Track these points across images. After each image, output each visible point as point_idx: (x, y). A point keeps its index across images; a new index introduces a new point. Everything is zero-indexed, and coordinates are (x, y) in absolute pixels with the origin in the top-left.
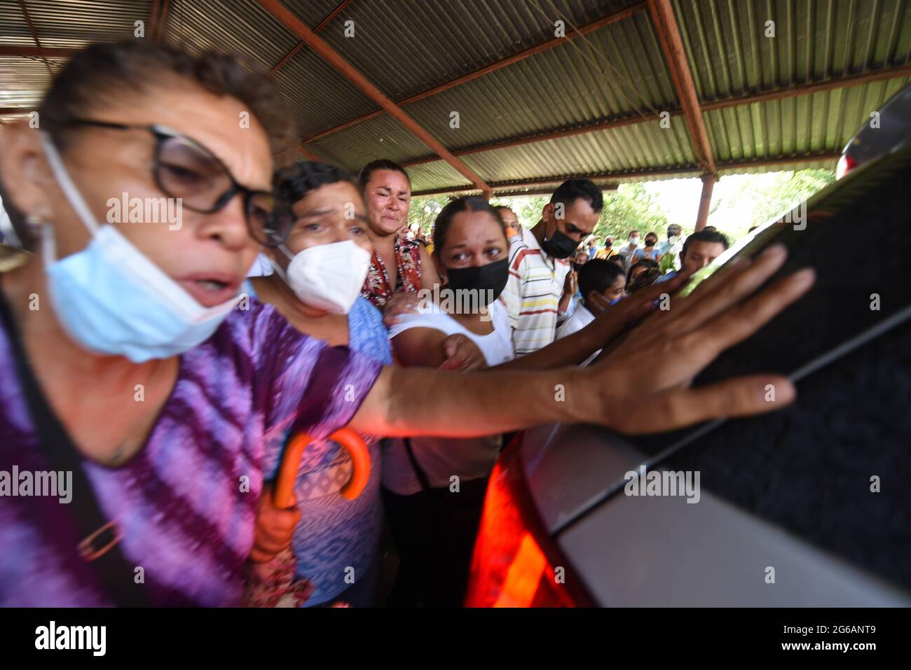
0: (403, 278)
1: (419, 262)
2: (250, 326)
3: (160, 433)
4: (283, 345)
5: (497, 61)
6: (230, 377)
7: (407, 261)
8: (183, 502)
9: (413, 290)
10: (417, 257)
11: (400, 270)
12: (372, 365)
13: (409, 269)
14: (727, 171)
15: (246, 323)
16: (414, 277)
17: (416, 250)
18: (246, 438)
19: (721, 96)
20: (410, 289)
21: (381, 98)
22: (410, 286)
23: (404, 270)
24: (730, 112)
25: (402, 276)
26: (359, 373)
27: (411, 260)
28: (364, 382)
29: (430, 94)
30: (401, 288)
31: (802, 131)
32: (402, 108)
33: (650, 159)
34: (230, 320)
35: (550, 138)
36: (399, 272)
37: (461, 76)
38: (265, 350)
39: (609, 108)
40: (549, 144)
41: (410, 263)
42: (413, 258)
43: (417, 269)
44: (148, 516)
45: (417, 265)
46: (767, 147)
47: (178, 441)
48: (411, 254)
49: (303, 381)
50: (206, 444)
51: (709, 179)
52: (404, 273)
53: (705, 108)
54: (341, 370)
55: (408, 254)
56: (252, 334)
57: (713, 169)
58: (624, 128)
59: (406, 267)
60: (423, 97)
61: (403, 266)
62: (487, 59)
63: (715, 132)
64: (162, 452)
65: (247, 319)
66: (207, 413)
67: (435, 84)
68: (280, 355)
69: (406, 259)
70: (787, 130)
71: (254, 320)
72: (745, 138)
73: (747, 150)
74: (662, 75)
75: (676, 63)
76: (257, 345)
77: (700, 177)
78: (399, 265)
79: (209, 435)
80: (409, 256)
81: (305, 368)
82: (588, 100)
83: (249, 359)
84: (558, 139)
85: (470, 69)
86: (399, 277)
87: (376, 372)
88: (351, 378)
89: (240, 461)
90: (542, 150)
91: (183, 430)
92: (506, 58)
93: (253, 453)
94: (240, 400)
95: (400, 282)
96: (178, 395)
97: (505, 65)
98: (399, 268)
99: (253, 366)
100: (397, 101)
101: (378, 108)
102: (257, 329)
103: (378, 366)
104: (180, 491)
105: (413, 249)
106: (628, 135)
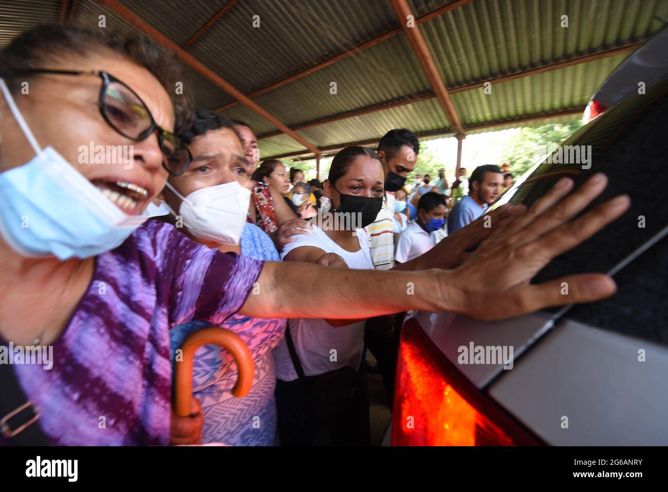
0: (261, 213)
1: (271, 198)
2: (152, 237)
3: (76, 323)
4: (183, 252)
5: (314, 66)
6: (137, 277)
7: (261, 199)
8: (98, 382)
9: (270, 221)
10: (268, 195)
11: (258, 207)
12: (255, 263)
13: (264, 205)
14: (471, 131)
15: (149, 236)
16: (269, 211)
17: (267, 190)
18: (153, 328)
19: (459, 84)
20: (268, 221)
21: (236, 93)
22: (268, 218)
23: (260, 206)
24: (466, 94)
25: (260, 211)
26: (245, 271)
27: (265, 198)
28: (250, 276)
29: (270, 89)
30: (260, 221)
31: (511, 103)
32: (252, 99)
33: (422, 126)
34: (135, 235)
35: (355, 116)
36: (256, 208)
37: (290, 76)
38: (166, 255)
39: (391, 94)
40: (355, 119)
41: (264, 200)
42: (266, 196)
43: (270, 204)
44: (67, 396)
45: (269, 201)
46: (492, 115)
47: (93, 330)
48: (263, 193)
49: (200, 278)
50: (118, 333)
51: (460, 137)
52: (261, 209)
53: (451, 92)
54: (231, 269)
55: (261, 193)
56: (154, 243)
57: (462, 131)
58: (402, 107)
59: (262, 204)
60: (265, 91)
61: (259, 203)
62: (306, 65)
63: (459, 107)
64: (78, 341)
65: (149, 233)
66: (119, 307)
67: (273, 82)
68: (180, 259)
69: (260, 197)
70: (502, 104)
71: (155, 234)
72: (479, 110)
73: (481, 118)
74: (421, 72)
75: (427, 65)
76: (159, 253)
77: (455, 136)
78: (256, 203)
79: (122, 326)
80: (262, 195)
81: (202, 268)
82: (377, 89)
83: (153, 263)
84: (361, 116)
85: (296, 72)
86: (257, 212)
87: (258, 269)
88: (239, 274)
89: (149, 348)
90: (351, 123)
91: (97, 320)
92: (319, 64)
93: (160, 341)
94: (147, 296)
95: (259, 217)
96: (92, 292)
97: (319, 68)
98: (256, 205)
99: (157, 269)
100: (247, 94)
101: (234, 100)
102: (159, 241)
103: (260, 263)
104: (96, 373)
105: (265, 189)
106: (406, 111)
